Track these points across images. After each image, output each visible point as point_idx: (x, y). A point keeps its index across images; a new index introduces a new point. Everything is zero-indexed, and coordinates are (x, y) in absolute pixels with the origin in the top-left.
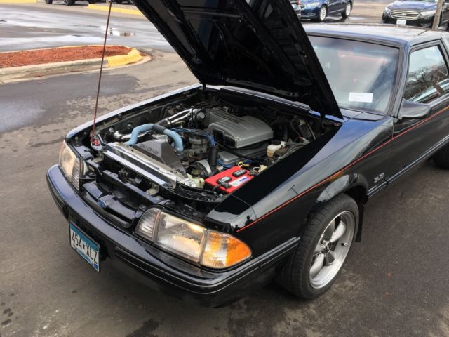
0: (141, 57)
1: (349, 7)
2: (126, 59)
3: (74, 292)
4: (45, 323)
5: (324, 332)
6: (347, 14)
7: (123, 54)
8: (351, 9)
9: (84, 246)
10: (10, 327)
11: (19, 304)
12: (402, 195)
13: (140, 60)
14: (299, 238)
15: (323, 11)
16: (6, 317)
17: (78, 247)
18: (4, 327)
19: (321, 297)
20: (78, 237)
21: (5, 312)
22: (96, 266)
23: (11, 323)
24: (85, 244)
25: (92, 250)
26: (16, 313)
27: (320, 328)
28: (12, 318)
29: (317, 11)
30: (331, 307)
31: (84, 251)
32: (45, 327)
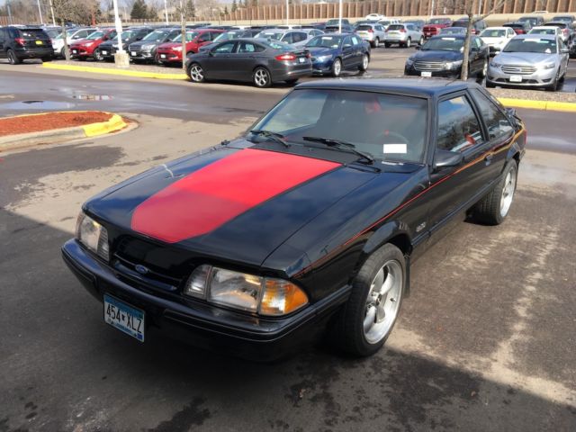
0: (124, 124)
1: (366, 59)
2: (107, 127)
3: (104, 378)
4: (77, 412)
5: (382, 386)
6: (365, 67)
7: (103, 121)
8: (369, 61)
9: (123, 317)
10: (37, 420)
11: (41, 396)
12: (446, 252)
13: (124, 128)
14: (351, 287)
15: (337, 65)
16: (29, 411)
17: (116, 321)
18: (30, 420)
19: (375, 355)
20: (116, 309)
21: (27, 406)
22: (140, 336)
23: (38, 416)
24: (125, 315)
25: (135, 319)
26: (40, 406)
27: (377, 383)
28: (37, 410)
29: (330, 64)
30: (386, 364)
31: (124, 323)
32: (79, 416)
